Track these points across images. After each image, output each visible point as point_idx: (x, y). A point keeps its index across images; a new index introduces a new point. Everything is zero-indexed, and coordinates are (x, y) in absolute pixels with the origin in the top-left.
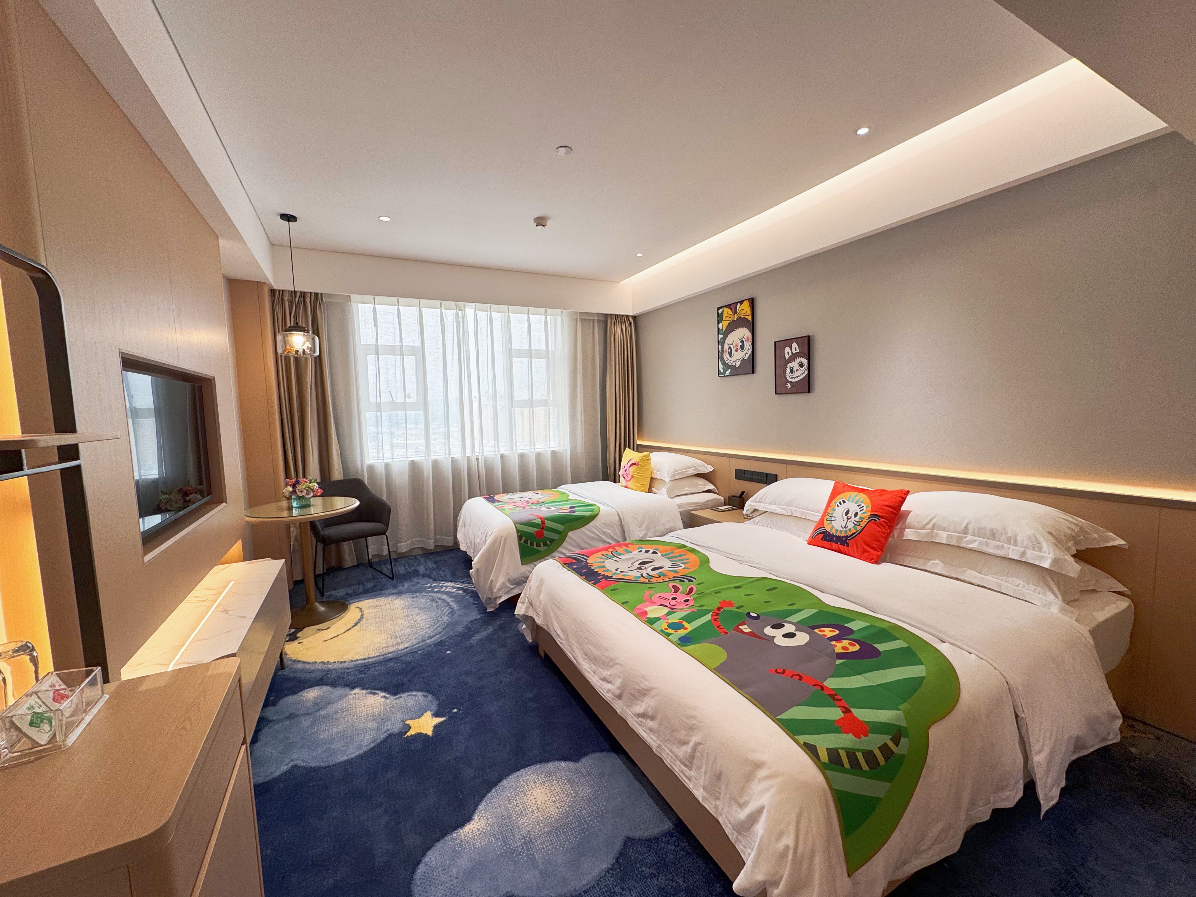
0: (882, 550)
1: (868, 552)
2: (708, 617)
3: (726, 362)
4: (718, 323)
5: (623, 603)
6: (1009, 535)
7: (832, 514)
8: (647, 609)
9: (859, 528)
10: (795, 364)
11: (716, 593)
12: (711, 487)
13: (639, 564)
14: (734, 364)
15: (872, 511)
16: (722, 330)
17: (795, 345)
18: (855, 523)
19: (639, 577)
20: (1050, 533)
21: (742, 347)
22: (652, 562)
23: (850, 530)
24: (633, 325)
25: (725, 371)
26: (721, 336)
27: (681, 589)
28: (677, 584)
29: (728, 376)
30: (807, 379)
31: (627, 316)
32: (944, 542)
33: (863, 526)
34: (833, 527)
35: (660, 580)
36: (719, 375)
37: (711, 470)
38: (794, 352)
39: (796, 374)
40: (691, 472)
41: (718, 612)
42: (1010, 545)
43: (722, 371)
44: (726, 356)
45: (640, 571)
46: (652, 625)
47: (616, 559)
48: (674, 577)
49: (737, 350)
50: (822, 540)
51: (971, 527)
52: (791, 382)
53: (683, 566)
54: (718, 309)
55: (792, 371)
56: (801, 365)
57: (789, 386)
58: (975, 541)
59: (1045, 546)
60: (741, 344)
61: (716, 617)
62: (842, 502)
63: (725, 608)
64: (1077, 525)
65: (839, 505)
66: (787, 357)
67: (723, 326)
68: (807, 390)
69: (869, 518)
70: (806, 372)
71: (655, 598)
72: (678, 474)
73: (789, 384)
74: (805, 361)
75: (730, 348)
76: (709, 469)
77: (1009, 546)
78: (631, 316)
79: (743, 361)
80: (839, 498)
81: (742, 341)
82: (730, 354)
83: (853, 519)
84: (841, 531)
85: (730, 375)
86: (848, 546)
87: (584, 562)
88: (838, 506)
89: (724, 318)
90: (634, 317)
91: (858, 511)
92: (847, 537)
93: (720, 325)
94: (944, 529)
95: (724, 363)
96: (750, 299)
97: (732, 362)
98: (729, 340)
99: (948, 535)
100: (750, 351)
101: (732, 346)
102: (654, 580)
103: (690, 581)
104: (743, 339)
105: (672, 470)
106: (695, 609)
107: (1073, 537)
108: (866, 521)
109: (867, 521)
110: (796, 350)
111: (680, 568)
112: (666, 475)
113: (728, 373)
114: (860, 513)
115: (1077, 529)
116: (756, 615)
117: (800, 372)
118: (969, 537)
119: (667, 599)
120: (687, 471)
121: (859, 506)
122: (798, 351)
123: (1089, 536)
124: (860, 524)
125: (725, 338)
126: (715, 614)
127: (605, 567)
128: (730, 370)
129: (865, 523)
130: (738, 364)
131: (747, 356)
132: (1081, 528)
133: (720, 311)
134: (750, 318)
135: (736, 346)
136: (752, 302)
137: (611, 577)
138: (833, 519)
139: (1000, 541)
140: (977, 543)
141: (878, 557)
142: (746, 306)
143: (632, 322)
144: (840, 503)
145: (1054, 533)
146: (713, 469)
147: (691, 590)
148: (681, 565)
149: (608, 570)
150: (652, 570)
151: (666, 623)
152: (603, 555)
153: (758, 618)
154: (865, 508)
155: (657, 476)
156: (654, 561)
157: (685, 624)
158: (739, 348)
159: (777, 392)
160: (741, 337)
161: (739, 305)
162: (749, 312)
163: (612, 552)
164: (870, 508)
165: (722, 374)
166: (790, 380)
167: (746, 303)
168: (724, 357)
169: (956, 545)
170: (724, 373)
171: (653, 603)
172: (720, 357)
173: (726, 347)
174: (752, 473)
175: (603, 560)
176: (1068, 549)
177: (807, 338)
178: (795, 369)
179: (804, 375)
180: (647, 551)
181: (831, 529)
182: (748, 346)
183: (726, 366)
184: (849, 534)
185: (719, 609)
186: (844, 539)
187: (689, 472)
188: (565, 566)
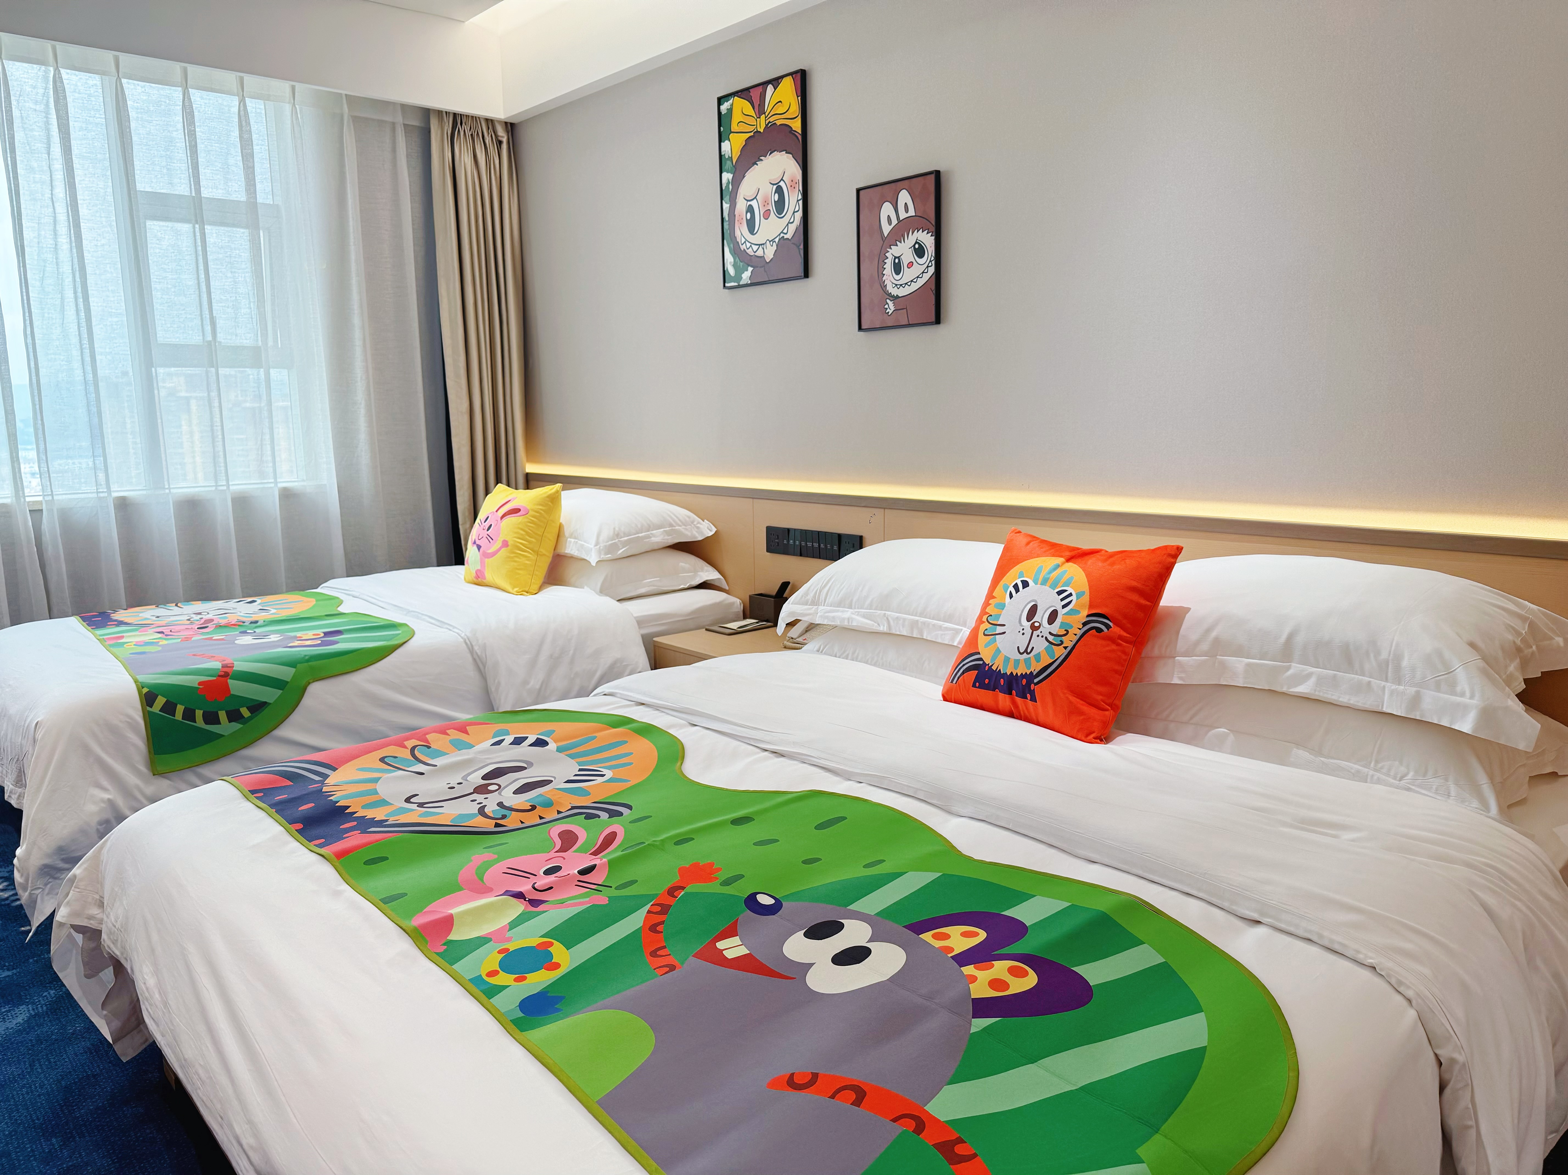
0: (1115, 708)
1: (1082, 713)
2: (636, 921)
3: (743, 247)
4: (720, 141)
5: (386, 900)
6: (1384, 655)
7: (998, 616)
8: (453, 911)
9: (1060, 652)
10: (903, 250)
11: (678, 843)
12: (710, 574)
13: (484, 778)
14: (760, 253)
15: (1091, 606)
16: (731, 158)
17: (904, 197)
18: (1051, 638)
19: (472, 816)
20: (1472, 645)
21: (780, 206)
22: (524, 768)
23: (1038, 657)
24: (505, 146)
25: (739, 272)
26: (727, 176)
27: (583, 836)
28: (576, 825)
29: (746, 285)
30: (933, 288)
31: (490, 122)
32: (1240, 684)
33: (1070, 645)
34: (998, 651)
35: (532, 819)
36: (724, 282)
37: (711, 534)
38: (903, 215)
39: (908, 274)
40: (660, 537)
41: (668, 900)
42: (1387, 680)
43: (731, 271)
44: (741, 231)
45: (480, 798)
46: (452, 964)
47: (420, 768)
48: (573, 808)
49: (767, 215)
50: (974, 686)
51: (1300, 639)
52: (895, 298)
53: (609, 774)
54: (720, 101)
55: (897, 268)
56: (919, 251)
57: (891, 307)
58: (1309, 675)
59: (1461, 675)
60: (777, 197)
61: (658, 919)
62: (1020, 586)
63: (691, 888)
64: (1524, 619)
65: (1014, 592)
66: (886, 229)
67: (732, 147)
68: (933, 319)
69: (1084, 624)
70: (932, 270)
71: (494, 873)
72: (625, 544)
73: (891, 303)
74: (928, 241)
75: (750, 209)
76: (704, 530)
77: (1383, 683)
78: (500, 122)
79: (782, 243)
80: (1013, 577)
81: (779, 190)
82: (751, 226)
83: (1046, 628)
84: (1017, 662)
85: (752, 285)
86: (1034, 699)
87: (316, 782)
88: (1011, 596)
89: (734, 127)
90: (511, 127)
91: (1058, 605)
92: (1030, 677)
93: (726, 146)
94: (1239, 652)
95: (737, 252)
96: (796, 72)
97: (755, 248)
98: (747, 188)
99: (1248, 665)
100: (799, 215)
101: (754, 203)
102: (512, 821)
103: (613, 814)
104: (782, 184)
105: (606, 533)
106: (603, 898)
107: (1519, 650)
108: (1076, 631)
109: (1079, 633)
110: (907, 210)
111: (600, 780)
112: (592, 546)
113: (746, 276)
114: (1062, 612)
115: (1524, 629)
116: (771, 901)
117: (916, 270)
118: (1296, 668)
119: (528, 874)
120: (649, 537)
121: (1059, 593)
122: (912, 212)
123: (1547, 642)
124: (1062, 642)
125: (737, 182)
126: (659, 909)
127: (377, 793)
128: (750, 269)
129: (1076, 638)
130: (769, 253)
131: (792, 228)
132: (1532, 626)
133: (724, 107)
134: (797, 125)
135: (766, 202)
136: (802, 78)
137: (380, 823)
138: (999, 629)
139: (1363, 674)
140: (1312, 682)
141: (1105, 725)
142: (787, 91)
143: (505, 140)
144: (1016, 587)
145: (1480, 644)
146: (714, 529)
147: (610, 839)
148: (605, 771)
149: (383, 803)
150: (517, 792)
151: (500, 952)
152: (382, 760)
153: (772, 910)
154: (1074, 598)
155: (571, 548)
156: (530, 764)
157: (558, 951)
158: (772, 208)
159: (863, 327)
160: (776, 178)
161: (770, 88)
162: (795, 109)
163: (413, 749)
164: (1086, 598)
165: (733, 279)
166: (894, 292)
167: (789, 82)
168: (738, 233)
169: (1267, 688)
170: (738, 277)
171: (482, 889)
172: (726, 234)
173: (741, 206)
174: (806, 534)
175: (376, 775)
176: (1508, 681)
177: (933, 177)
178: (905, 261)
179: (926, 277)
180: (518, 741)
181: (994, 657)
182: (793, 201)
183: (744, 258)
184: (1036, 668)
185: (672, 891)
186: (1024, 681)
187: (654, 539)
188: (252, 797)
